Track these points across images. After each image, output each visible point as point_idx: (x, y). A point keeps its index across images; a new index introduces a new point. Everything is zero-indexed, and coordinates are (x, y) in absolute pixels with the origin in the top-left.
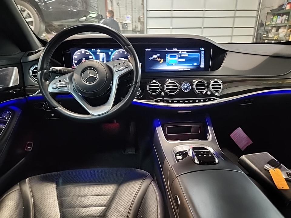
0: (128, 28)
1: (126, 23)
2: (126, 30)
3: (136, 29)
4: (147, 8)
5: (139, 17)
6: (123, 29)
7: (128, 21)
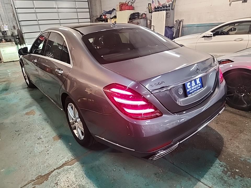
0: (7, 34)
1: (5, 31)
2: (5, 35)
3: (13, 34)
4: (18, 20)
5: (13, 26)
6: (3, 35)
7: (6, 29)
